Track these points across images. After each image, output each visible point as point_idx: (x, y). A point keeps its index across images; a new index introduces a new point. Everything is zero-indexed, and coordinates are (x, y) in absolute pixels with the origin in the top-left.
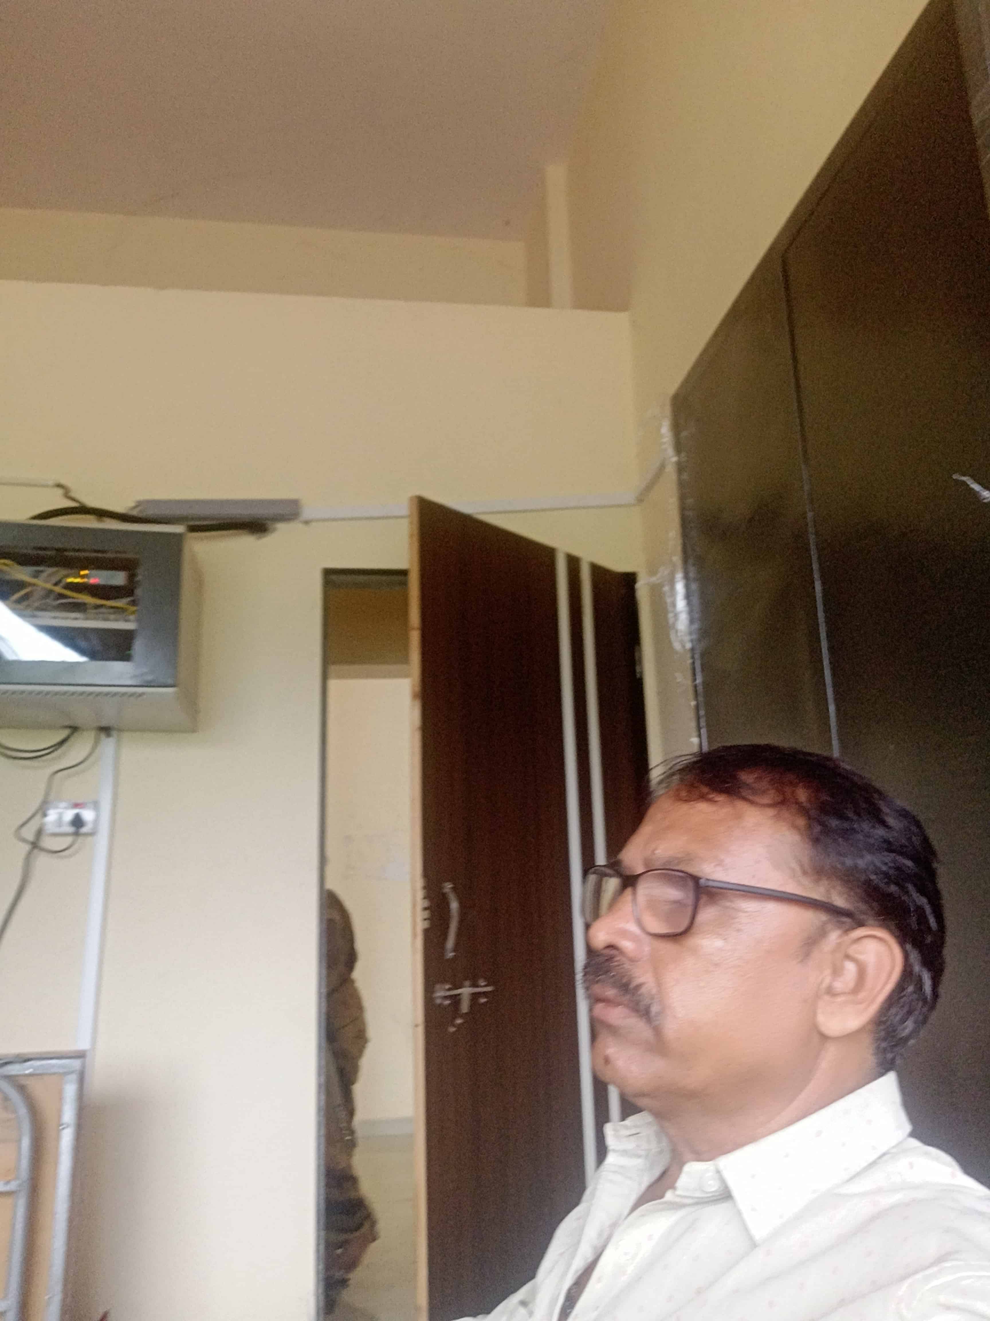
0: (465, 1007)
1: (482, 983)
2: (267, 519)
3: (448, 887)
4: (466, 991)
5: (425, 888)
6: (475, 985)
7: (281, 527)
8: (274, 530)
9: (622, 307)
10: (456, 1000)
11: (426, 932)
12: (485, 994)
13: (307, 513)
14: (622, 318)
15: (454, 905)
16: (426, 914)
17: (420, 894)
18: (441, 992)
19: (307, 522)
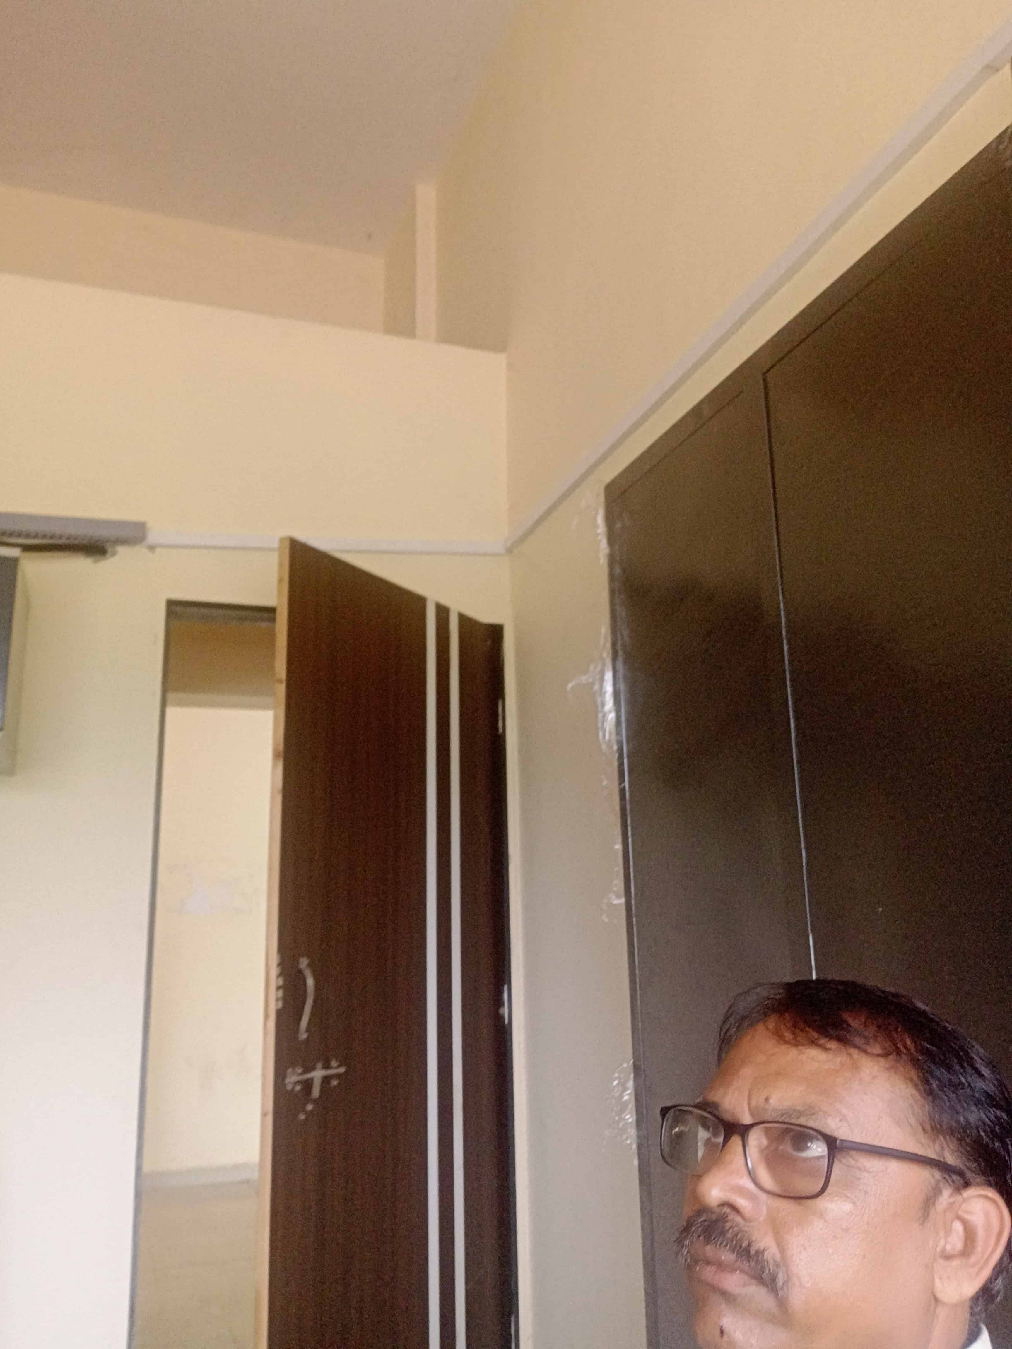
0: (316, 1092)
1: (334, 1063)
2: (107, 541)
3: (304, 963)
4: (318, 1074)
5: (279, 965)
6: (327, 1066)
7: (122, 550)
8: (114, 554)
9: (499, 346)
10: (307, 1085)
11: (279, 1013)
12: (338, 1076)
13: (152, 538)
14: (500, 360)
15: (310, 982)
16: (281, 993)
17: (274, 971)
18: (293, 1078)
19: (152, 548)
